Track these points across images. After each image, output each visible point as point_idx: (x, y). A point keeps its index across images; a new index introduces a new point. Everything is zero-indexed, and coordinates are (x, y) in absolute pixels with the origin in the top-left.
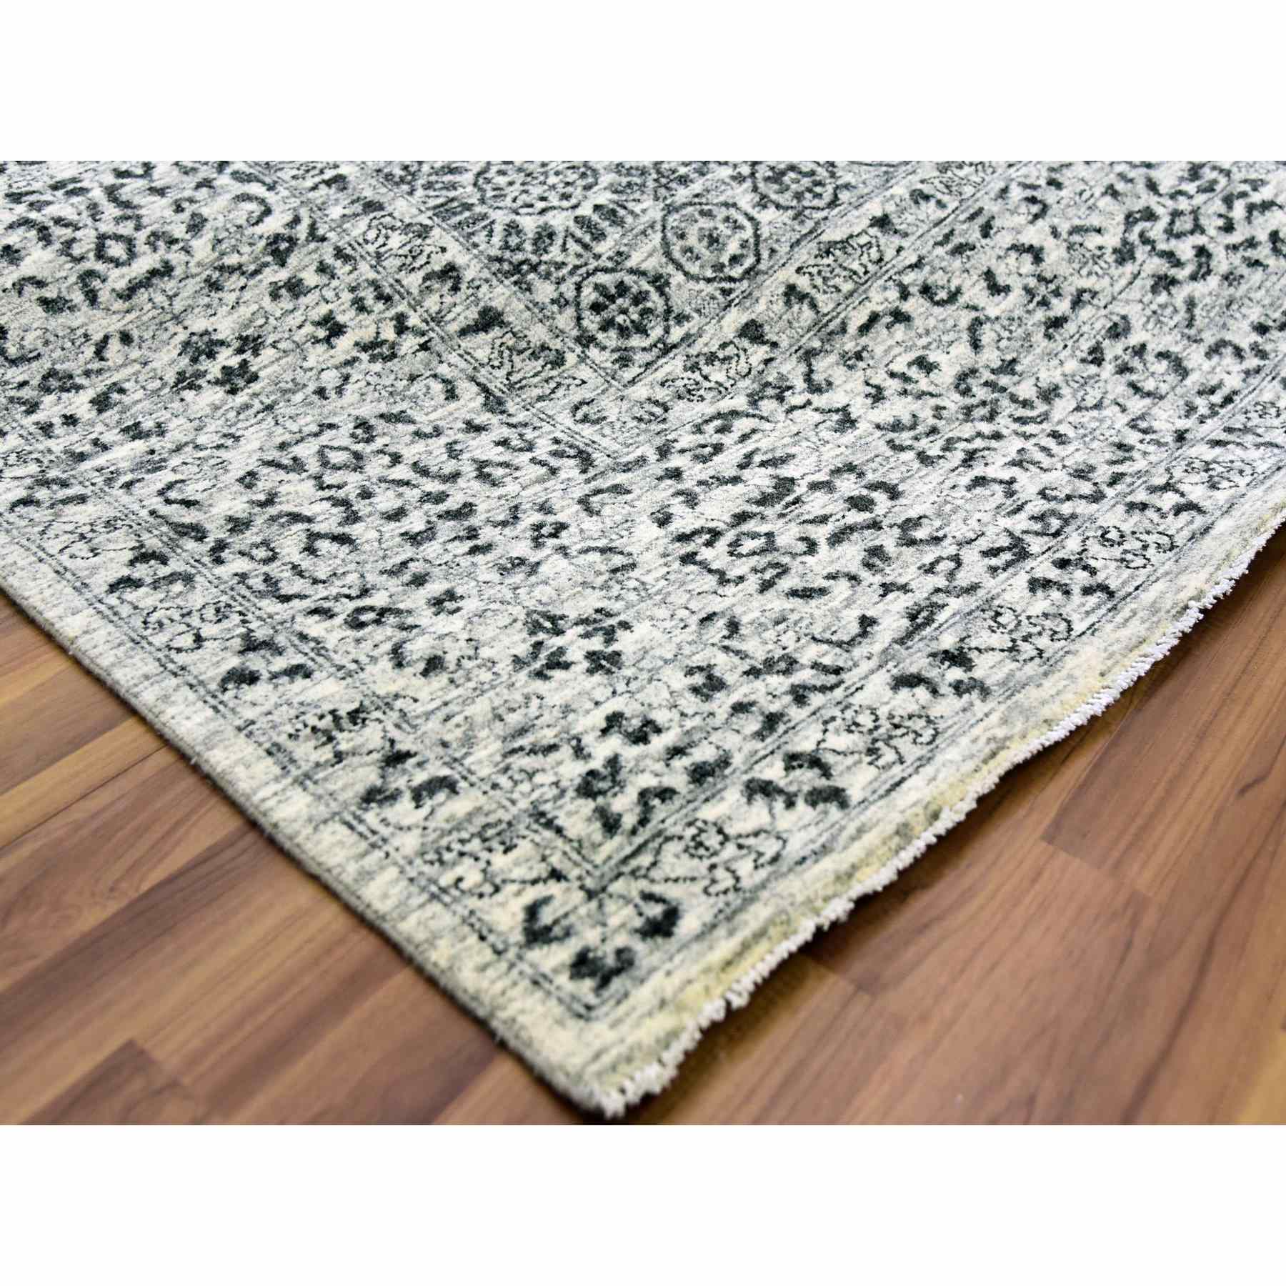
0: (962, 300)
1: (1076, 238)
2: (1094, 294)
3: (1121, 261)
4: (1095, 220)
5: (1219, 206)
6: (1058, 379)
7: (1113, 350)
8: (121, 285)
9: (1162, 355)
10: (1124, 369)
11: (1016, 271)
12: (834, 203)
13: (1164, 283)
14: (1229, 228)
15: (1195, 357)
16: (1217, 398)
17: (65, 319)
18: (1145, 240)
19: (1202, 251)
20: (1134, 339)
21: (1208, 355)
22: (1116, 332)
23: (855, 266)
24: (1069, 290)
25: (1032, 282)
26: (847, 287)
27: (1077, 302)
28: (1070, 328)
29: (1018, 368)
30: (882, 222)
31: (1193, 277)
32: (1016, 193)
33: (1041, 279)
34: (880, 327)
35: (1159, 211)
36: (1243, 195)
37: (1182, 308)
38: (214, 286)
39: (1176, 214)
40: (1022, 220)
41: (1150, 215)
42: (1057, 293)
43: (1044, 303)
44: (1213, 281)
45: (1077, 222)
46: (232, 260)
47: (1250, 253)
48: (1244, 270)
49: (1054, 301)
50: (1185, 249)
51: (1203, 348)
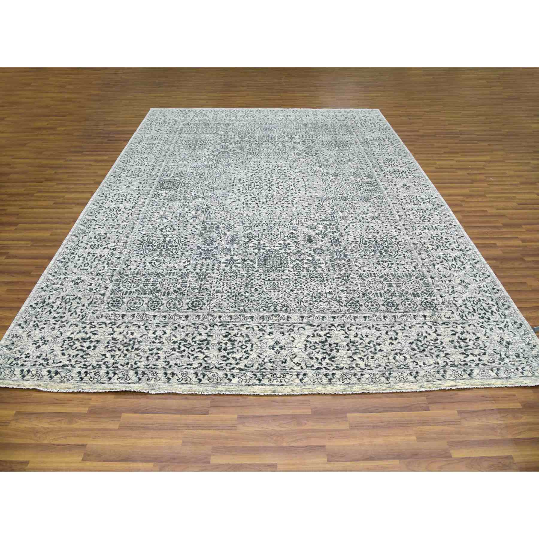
0: (148, 331)
1: (172, 336)
2: (163, 343)
3: (172, 343)
4: (177, 336)
5: (196, 348)
6: (142, 348)
7: (155, 351)
9: (158, 356)
10: (152, 354)
11: (159, 333)
12: (154, 310)
13: (174, 349)
14: (192, 351)
15: (161, 361)
16: (153, 367)
17: (74, 269)
18: (180, 343)
19: (184, 350)
20: (159, 352)
21: (163, 361)
22: (158, 349)
23: (144, 318)
24: (161, 340)
25: (159, 336)
26: (139, 319)
27: (160, 342)
28: (155, 344)
29: (141, 343)
30: (155, 316)
31: (178, 352)
32: (176, 325)
33: (160, 337)
34: (135, 326)
35: (188, 342)
36: (203, 349)
37: (171, 353)
38: (88, 274)
39: (189, 344)
40: (170, 329)
41: (186, 341)
42: (159, 339)
43: (156, 339)
44: (180, 354)
45: (176, 334)
46: (93, 273)
47: (190, 356)
48: (186, 357)
49: (157, 340)
50: (182, 348)
51: (165, 360)
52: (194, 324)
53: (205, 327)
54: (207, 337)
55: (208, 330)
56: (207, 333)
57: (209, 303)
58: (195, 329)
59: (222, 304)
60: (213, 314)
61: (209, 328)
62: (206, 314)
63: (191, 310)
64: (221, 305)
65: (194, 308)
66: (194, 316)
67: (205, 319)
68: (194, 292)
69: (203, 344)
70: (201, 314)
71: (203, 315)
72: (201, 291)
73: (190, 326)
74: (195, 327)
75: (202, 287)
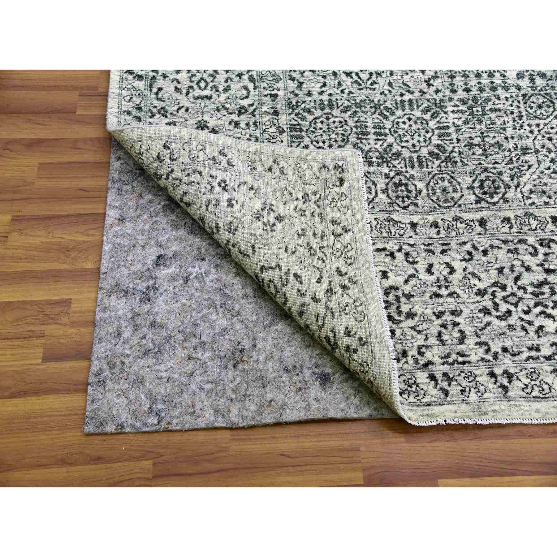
0: (415, 266)
1: (470, 276)
2: (459, 296)
3: (477, 294)
4: (482, 276)
5: (531, 303)
6: (419, 313)
7: (448, 317)
8: (196, 95)
9: (461, 331)
10: (444, 326)
11: (440, 270)
12: (405, 208)
13: (486, 311)
14: (527, 313)
15: (471, 341)
16: (460, 359)
17: (177, 95)
18: (493, 294)
19: (509, 312)
20: (457, 320)
21: (476, 344)
22: (454, 313)
23: (393, 231)
24: (451, 289)
25: (442, 278)
26: (385, 234)
27: (450, 295)
28: (441, 300)
29: (412, 299)
30: (414, 225)
31: (498, 317)
32: (468, 247)
33: (446, 279)
34: (383, 253)
35: (509, 289)
36: (546, 306)
37: (485, 322)
38: (218, 110)
39: (513, 294)
40: (459, 257)
41: (504, 288)
42: (446, 287)
43: (440, 287)
44: (504, 323)
45: (476, 271)
46: (228, 106)
47: (527, 326)
48: (519, 329)
49: (443, 289)
50: (504, 307)
51: (477, 340)
52: (505, 242)
53: (531, 249)
54: (545, 276)
55: (541, 257)
56: (541, 265)
57: (516, 181)
58: (510, 255)
59: (546, 184)
60: (536, 212)
61: (542, 250)
62: (520, 212)
63: (484, 204)
64: (544, 188)
65: (489, 200)
66: (499, 221)
67: (525, 229)
68: (474, 154)
69: (543, 294)
70: (511, 215)
71: (516, 217)
72: (489, 151)
73: (499, 248)
74: (509, 251)
75: (487, 139)
